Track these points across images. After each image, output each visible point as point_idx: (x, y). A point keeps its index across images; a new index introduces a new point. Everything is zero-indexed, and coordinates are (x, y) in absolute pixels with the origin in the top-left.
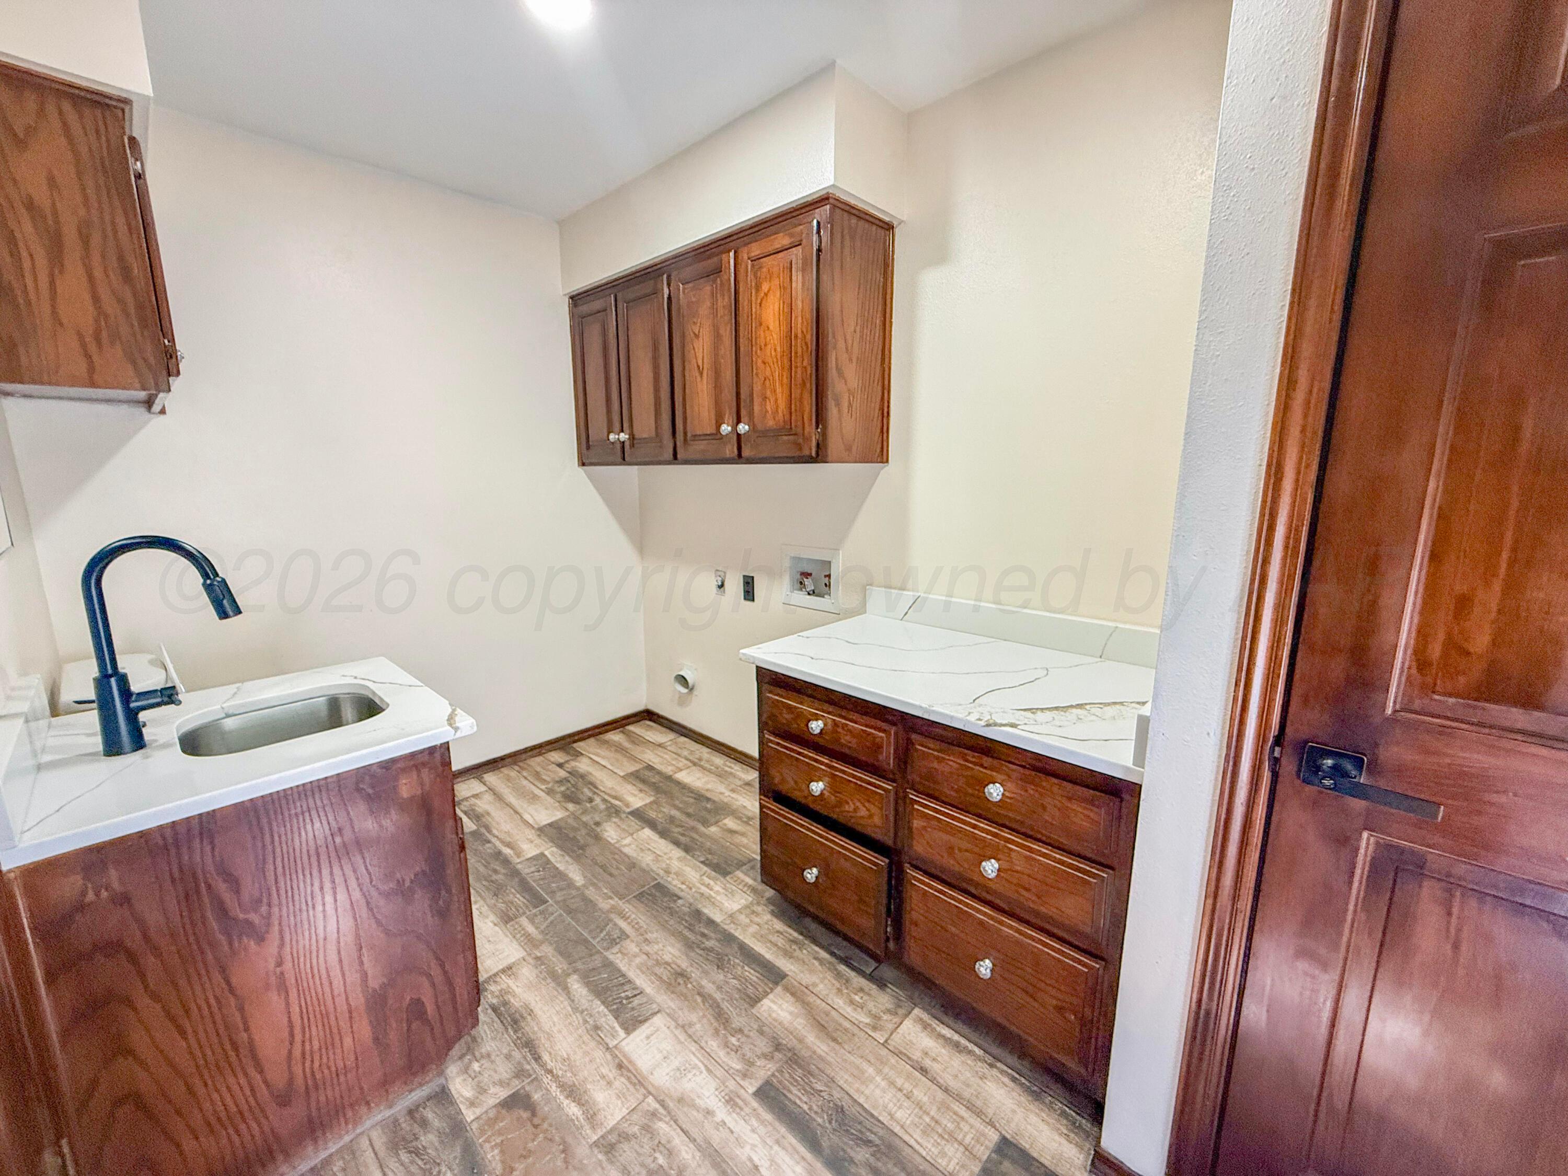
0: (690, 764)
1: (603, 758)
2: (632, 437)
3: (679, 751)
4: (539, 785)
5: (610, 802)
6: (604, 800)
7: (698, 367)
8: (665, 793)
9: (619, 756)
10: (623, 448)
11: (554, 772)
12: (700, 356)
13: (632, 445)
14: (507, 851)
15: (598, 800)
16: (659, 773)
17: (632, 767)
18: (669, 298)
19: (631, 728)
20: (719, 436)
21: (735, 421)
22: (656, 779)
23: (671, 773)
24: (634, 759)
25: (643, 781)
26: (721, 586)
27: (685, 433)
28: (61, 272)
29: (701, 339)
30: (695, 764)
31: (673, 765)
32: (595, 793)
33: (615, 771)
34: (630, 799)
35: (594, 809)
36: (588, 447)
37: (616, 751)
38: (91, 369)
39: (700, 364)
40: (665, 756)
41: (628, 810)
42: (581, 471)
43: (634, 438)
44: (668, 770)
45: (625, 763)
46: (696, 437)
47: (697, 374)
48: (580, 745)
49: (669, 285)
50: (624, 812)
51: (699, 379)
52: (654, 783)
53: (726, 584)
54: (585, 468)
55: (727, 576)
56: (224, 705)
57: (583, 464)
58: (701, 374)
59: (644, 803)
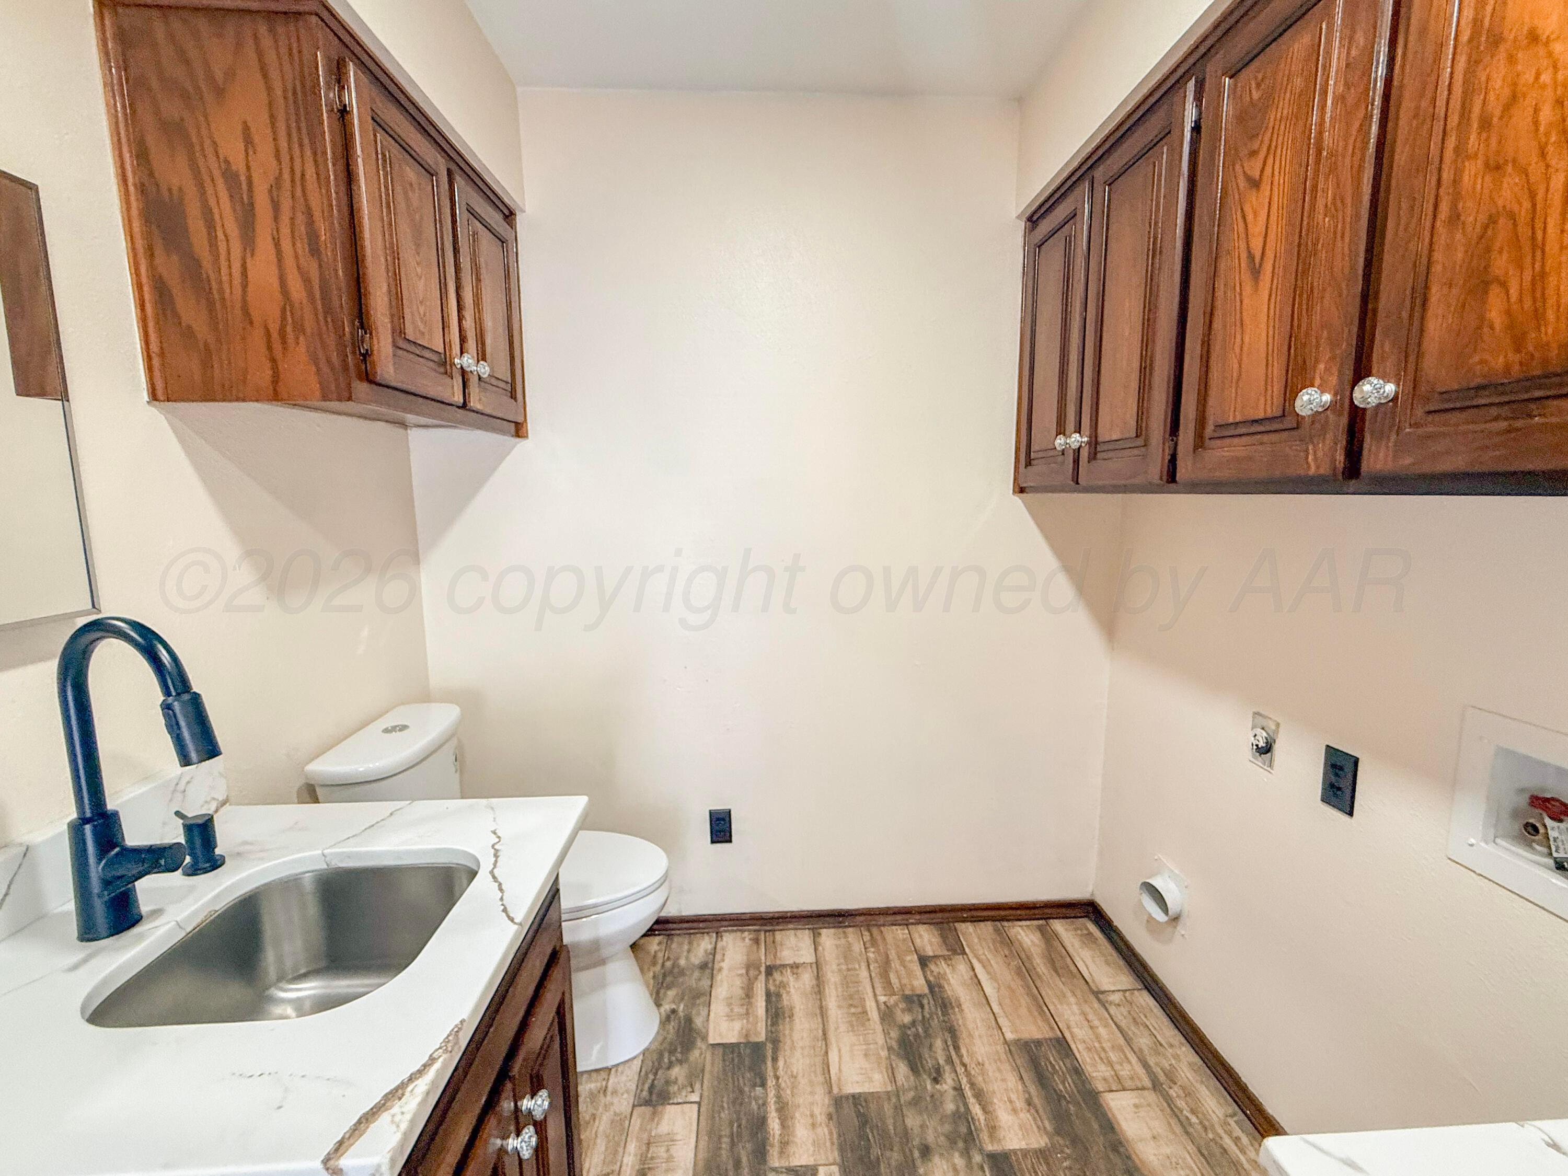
0: (1147, 1083)
1: (993, 977)
2: (1094, 443)
3: (1132, 1030)
4: (879, 990)
5: (966, 1105)
6: (958, 1089)
7: (1251, 257)
8: (1075, 1141)
9: (1017, 984)
10: (1076, 461)
11: (910, 974)
12: (1257, 229)
13: (1093, 457)
14: (774, 1125)
15: (947, 1085)
16: (1077, 1071)
17: (1034, 1030)
18: (1197, 129)
19: (1058, 926)
20: (1289, 422)
21: (1349, 374)
22: (1065, 1085)
23: (1100, 1086)
24: (1041, 1006)
25: (1042, 1079)
26: (1266, 750)
27: (1201, 421)
28: (252, 255)
29: (1265, 187)
30: (1156, 1086)
31: (1110, 1064)
32: (949, 1060)
33: (1002, 1021)
34: (1004, 1117)
35: (936, 1101)
36: (1029, 463)
37: (1019, 972)
38: (276, 379)
39: (1256, 245)
40: (1102, 1031)
41: (990, 1147)
42: (1017, 500)
43: (1097, 443)
44: (1097, 1073)
45: (1023, 1011)
46: (1226, 430)
47: (1246, 276)
48: (969, 932)
49: (1198, 98)
50: (981, 1150)
51: (1248, 289)
52: (1060, 1097)
53: (1277, 748)
54: (1024, 495)
55: (1281, 730)
56: (326, 852)
57: (1022, 490)
58: (1256, 273)
59: (1023, 1145)
